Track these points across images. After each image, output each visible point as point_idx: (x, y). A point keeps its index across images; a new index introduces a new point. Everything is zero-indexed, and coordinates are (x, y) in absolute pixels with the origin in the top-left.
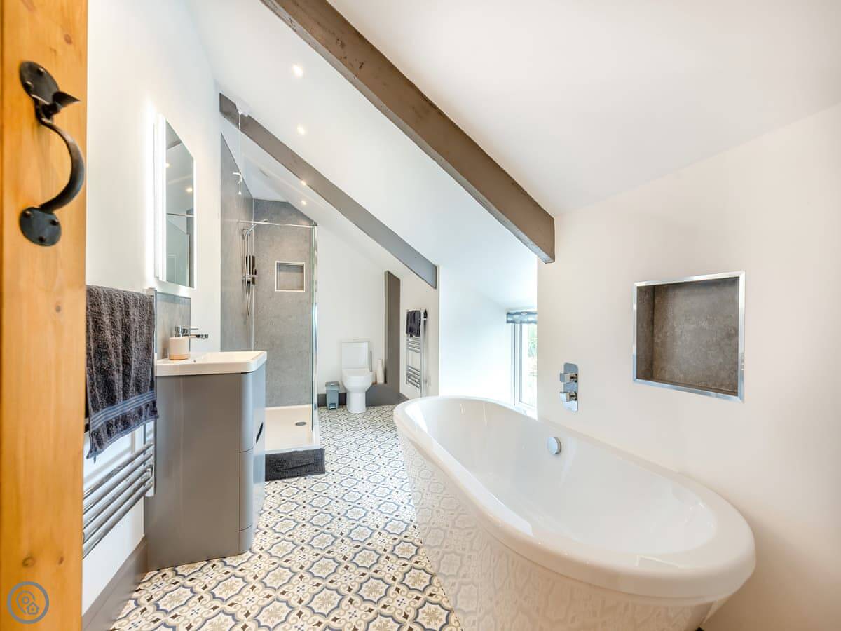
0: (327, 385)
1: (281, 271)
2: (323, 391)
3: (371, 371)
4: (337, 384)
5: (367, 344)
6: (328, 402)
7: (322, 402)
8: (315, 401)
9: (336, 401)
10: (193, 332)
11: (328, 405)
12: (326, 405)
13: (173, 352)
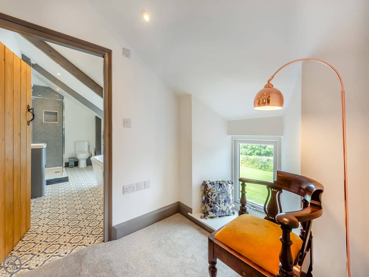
0: (69, 158)
1: (46, 114)
2: (67, 161)
3: (89, 152)
4: (74, 158)
5: (87, 142)
6: (70, 165)
7: (67, 165)
8: (64, 165)
9: (73, 164)
11: (70, 166)
12: (69, 166)
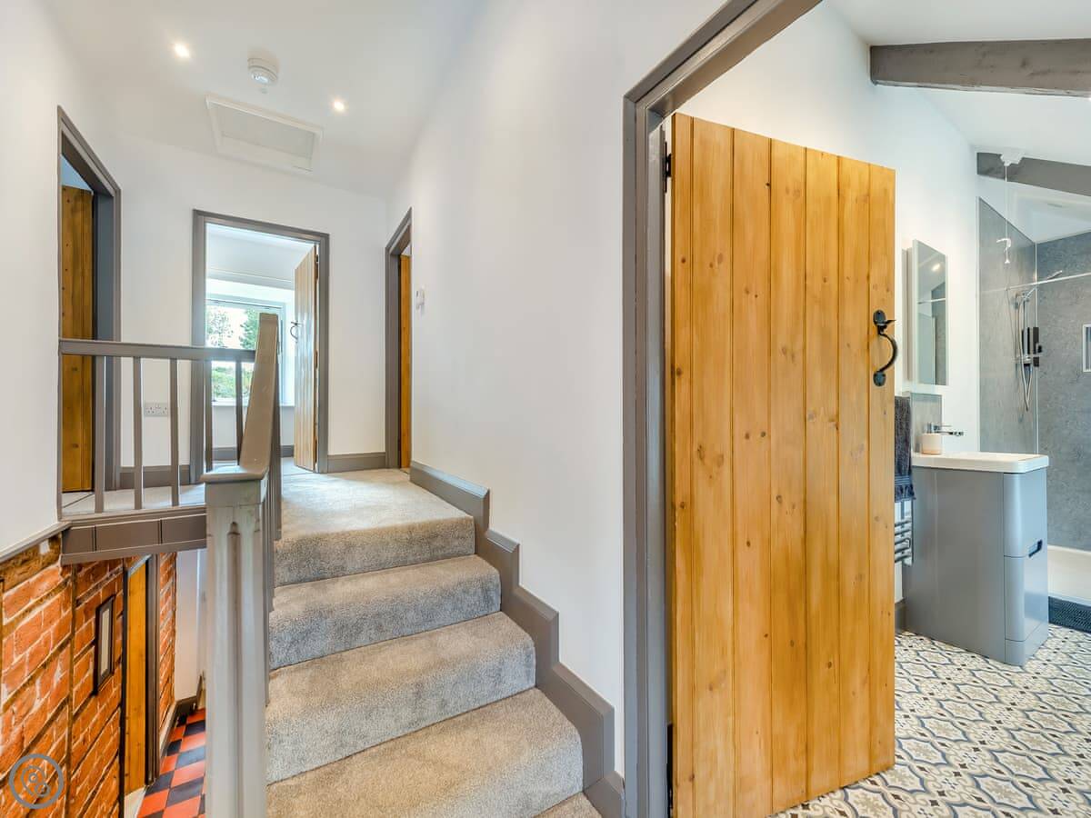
10: (944, 429)
13: (925, 447)
